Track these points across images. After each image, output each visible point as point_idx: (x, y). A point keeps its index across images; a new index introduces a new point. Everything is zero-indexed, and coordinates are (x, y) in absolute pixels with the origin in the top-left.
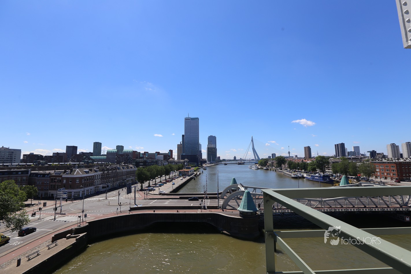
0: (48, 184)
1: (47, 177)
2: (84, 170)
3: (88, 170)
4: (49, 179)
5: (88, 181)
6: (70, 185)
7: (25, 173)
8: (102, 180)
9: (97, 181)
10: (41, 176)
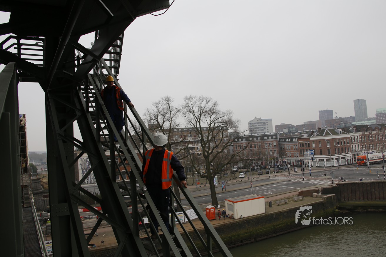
0: (297, 149)
1: (295, 141)
2: (335, 130)
3: (340, 130)
4: (297, 143)
5: (342, 144)
6: (321, 150)
7: (274, 137)
8: (363, 145)
9: (355, 145)
10: (290, 140)
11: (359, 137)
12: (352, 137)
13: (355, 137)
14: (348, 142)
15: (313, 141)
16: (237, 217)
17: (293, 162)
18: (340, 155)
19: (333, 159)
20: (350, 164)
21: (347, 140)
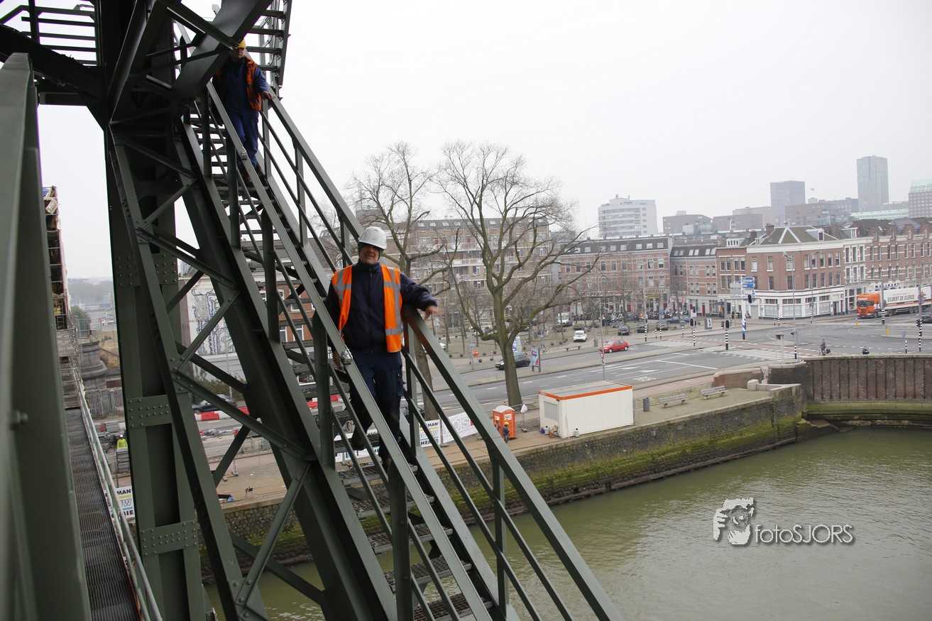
0: (714, 275)
1: (710, 255)
2: (807, 231)
3: (821, 230)
4: (715, 260)
5: (822, 265)
6: (771, 278)
7: (660, 245)
8: (872, 269)
9: (855, 269)
10: (697, 252)
11: (864, 249)
12: (847, 249)
13: (854, 249)
14: (838, 260)
15: (754, 256)
16: (566, 433)
17: (704, 307)
18: (818, 292)
19: (799, 301)
20: (839, 314)
21: (837, 255)
